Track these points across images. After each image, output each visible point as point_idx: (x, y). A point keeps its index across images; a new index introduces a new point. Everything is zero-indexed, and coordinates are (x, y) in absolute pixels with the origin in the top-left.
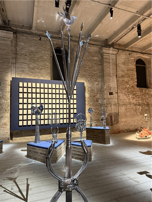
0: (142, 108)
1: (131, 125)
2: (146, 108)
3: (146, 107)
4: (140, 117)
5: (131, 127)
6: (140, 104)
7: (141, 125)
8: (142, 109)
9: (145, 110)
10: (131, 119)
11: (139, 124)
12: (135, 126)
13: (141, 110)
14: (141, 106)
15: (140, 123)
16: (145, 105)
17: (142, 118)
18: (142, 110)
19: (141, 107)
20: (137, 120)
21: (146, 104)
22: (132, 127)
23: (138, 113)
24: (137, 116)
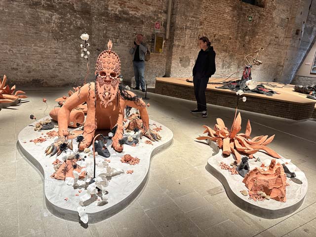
0: (59, 19)
1: (15, 66)
2: (79, 23)
3: (76, 17)
4: (53, 46)
5: (15, 72)
6: (53, 6)
7: (55, 70)
8: (61, 23)
9: (72, 27)
10: (15, 50)
11: (45, 67)
12: (29, 72)
13: (58, 27)
14: (59, 14)
15: (51, 65)
16: (75, 11)
17: (60, 51)
18: (61, 26)
19: (58, 16)
20: (41, 53)
21: (79, 9)
22: (19, 74)
23: (44, 34)
24: (41, 41)
